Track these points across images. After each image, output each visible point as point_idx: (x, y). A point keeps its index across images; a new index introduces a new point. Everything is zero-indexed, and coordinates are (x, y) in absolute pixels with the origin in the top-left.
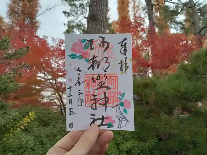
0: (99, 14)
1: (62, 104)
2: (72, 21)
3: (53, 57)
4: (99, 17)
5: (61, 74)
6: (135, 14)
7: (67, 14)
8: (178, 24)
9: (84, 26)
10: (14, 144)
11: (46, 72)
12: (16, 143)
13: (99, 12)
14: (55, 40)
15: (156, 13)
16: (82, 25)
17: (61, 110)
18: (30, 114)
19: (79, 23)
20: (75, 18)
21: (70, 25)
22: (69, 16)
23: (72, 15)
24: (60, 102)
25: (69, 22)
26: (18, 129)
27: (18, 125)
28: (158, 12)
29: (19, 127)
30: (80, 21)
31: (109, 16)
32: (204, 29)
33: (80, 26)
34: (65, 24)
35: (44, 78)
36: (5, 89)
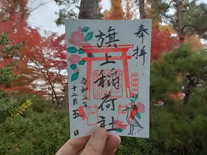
0: (89, 12)
1: (53, 93)
2: (64, 10)
3: (45, 48)
4: (90, 14)
5: (52, 64)
6: (128, 4)
7: (58, 2)
8: (168, 17)
9: (75, 15)
10: (16, 125)
11: (37, 62)
12: (17, 125)
13: (90, 9)
14: (47, 33)
15: (148, 5)
16: (73, 14)
17: (53, 98)
18: (28, 101)
19: (71, 12)
20: (67, 7)
21: (61, 14)
22: (60, 4)
23: (64, 3)
24: (52, 91)
25: (60, 11)
26: (17, 113)
27: (17, 111)
28: (150, 4)
29: (18, 112)
30: (72, 10)
31: (102, 6)
32: (186, 27)
33: (72, 15)
34: (56, 13)
35: (36, 68)
36: (5, 80)
